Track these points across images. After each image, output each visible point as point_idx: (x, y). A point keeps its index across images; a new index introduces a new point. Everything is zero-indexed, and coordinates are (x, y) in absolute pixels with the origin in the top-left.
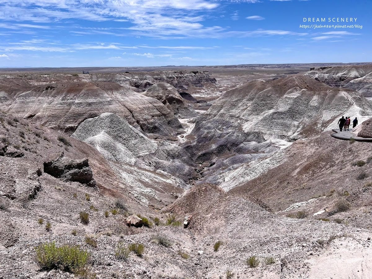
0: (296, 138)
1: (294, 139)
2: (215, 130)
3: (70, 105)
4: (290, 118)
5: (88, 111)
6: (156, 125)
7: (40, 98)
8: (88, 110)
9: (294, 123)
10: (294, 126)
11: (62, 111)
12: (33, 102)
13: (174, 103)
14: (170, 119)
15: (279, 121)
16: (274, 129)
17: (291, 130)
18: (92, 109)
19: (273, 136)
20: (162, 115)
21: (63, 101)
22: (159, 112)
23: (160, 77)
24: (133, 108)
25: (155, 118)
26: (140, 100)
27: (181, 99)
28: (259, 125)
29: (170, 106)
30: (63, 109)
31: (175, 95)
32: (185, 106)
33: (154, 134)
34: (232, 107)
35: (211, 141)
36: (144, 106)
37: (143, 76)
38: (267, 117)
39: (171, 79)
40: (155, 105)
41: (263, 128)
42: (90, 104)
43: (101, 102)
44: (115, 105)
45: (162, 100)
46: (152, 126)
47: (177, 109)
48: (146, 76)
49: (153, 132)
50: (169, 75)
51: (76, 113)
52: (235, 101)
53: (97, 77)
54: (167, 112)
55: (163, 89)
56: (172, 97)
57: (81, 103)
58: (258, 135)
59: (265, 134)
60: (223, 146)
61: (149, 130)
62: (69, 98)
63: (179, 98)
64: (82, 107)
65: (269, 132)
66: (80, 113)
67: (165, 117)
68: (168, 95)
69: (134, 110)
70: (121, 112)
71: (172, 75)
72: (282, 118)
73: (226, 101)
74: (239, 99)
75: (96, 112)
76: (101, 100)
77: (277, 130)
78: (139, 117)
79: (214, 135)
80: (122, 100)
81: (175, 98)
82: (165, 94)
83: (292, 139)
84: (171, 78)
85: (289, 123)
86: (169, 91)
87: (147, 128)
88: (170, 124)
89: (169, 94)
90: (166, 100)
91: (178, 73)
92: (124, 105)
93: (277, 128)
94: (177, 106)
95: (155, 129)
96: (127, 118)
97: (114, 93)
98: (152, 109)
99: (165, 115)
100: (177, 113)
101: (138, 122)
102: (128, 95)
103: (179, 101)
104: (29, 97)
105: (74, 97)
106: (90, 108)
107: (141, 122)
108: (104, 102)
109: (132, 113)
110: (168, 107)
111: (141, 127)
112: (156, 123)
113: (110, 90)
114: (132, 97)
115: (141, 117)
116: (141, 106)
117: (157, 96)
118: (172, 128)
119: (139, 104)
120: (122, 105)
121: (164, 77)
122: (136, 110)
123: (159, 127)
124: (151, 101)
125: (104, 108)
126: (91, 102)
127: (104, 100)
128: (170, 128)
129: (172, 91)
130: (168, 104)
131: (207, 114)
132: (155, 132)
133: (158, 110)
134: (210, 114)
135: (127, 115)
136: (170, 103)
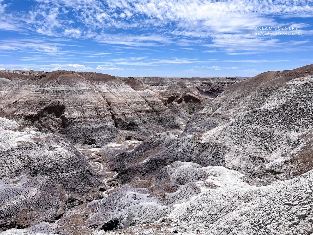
0: (277, 170)
1: (273, 171)
2: (168, 133)
3: (43, 92)
4: (281, 123)
5: (53, 99)
6: (135, 121)
7: (33, 86)
8: (53, 97)
9: (288, 135)
10: (288, 141)
11: (35, 98)
12: (26, 89)
13: (191, 102)
14: (162, 117)
15: (258, 127)
16: (245, 143)
17: (279, 150)
18: (58, 97)
19: (240, 156)
20: (152, 112)
21: (41, 89)
22: (151, 107)
23: (209, 82)
24: (112, 100)
25: (142, 113)
26: (132, 93)
27: (199, 98)
28: (226, 133)
29: (186, 104)
30: (37, 96)
31: (193, 94)
32: (202, 106)
33: (129, 132)
34: (231, 106)
35: (155, 150)
36: (135, 100)
37: (193, 81)
38: (240, 119)
40: (148, 99)
41: (229, 138)
42: (57, 92)
43: (70, 91)
44: (87, 95)
45: (179, 98)
46: (129, 122)
47: (193, 108)
49: (129, 130)
50: (220, 81)
51: (41, 100)
52: (236, 98)
54: (161, 109)
55: (182, 87)
56: (189, 96)
57: (49, 90)
58: (217, 150)
59: (230, 150)
60: (159, 160)
61: (124, 126)
62: (46, 85)
63: (197, 97)
64: (49, 94)
65: (236, 146)
66: (44, 100)
67: (157, 114)
68: (186, 94)
69: (114, 102)
70: (91, 103)
71: (223, 81)
72: (265, 122)
73: (226, 98)
74: (242, 95)
75: (60, 100)
76: (71, 88)
77: (250, 146)
78: (116, 111)
79: (162, 141)
80: (106, 91)
81: (192, 97)
82: (182, 92)
83: (268, 171)
84: (222, 83)
85: (277, 133)
86: (188, 89)
87: (122, 124)
88: (161, 122)
89: (187, 92)
90: (183, 98)
92: (105, 96)
93: (252, 140)
94: (194, 105)
95: (132, 126)
96: (97, 110)
97: (100, 84)
98: (143, 103)
99: (156, 112)
100: (191, 112)
101: (113, 116)
102: (119, 87)
103: (196, 100)
104: (25, 84)
105: (49, 84)
106: (56, 96)
107: (116, 117)
108: (74, 91)
109: (110, 106)
110: (183, 106)
111: (115, 122)
112: (137, 119)
113: (97, 80)
114: (122, 90)
115: (118, 111)
116: (129, 100)
117: (173, 94)
118: (163, 127)
119: (128, 97)
120: (103, 96)
121: (212, 82)
122: (115, 103)
123: (140, 124)
124: (144, 96)
125: (71, 97)
126: (59, 89)
127: (74, 88)
128: (160, 127)
129: (191, 89)
130: (184, 102)
131: (201, 114)
132: (132, 129)
133: (150, 105)
134: (204, 114)
135: (99, 107)
136: (186, 102)
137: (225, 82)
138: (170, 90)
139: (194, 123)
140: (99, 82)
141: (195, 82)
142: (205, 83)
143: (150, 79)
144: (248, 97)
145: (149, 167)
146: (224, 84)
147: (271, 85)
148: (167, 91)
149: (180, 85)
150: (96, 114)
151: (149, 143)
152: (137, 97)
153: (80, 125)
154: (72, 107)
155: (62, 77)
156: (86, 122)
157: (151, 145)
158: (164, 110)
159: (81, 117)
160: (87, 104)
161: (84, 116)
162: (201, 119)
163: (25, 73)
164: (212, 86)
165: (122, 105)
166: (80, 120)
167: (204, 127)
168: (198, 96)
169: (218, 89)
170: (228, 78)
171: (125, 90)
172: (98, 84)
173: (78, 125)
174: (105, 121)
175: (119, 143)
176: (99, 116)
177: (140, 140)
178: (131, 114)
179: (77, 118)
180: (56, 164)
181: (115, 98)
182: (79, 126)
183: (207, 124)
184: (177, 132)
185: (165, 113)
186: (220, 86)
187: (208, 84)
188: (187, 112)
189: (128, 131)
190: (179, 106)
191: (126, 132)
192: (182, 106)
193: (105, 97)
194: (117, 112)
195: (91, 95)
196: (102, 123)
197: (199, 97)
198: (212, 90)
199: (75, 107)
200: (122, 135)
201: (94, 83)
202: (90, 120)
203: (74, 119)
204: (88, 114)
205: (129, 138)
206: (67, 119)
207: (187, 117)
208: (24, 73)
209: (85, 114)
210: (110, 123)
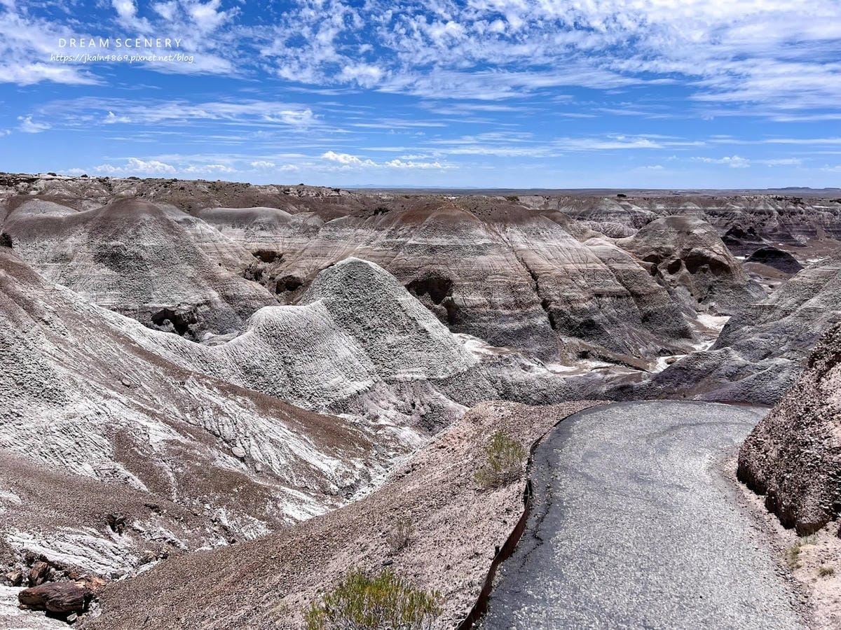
2: (727, 352)
3: (398, 247)
5: (426, 265)
6: (595, 318)
7: (359, 231)
8: (426, 261)
11: (381, 259)
12: (345, 238)
13: (704, 271)
14: (650, 308)
18: (435, 261)
20: (627, 296)
21: (390, 240)
22: (624, 285)
23: (725, 210)
24: (542, 269)
25: (604, 299)
26: (577, 250)
27: (726, 263)
29: (691, 277)
30: (384, 257)
31: (711, 250)
32: (735, 283)
33: (582, 341)
35: (700, 384)
36: (583, 267)
39: (763, 216)
40: (617, 266)
42: (432, 250)
43: (459, 248)
44: (491, 257)
45: (671, 259)
46: (581, 320)
47: (710, 288)
48: (686, 206)
49: (580, 336)
50: (757, 206)
51: (400, 266)
53: (559, 204)
54: (648, 290)
55: (679, 233)
56: (700, 255)
57: (416, 245)
61: (571, 327)
62: (401, 233)
63: (721, 258)
64: (415, 253)
66: (407, 266)
67: (637, 301)
68: (690, 249)
69: (544, 273)
70: (502, 275)
71: (765, 206)
73: (835, 272)
75: (441, 268)
76: (460, 242)
78: (551, 293)
79: (716, 367)
80: (524, 246)
81: (709, 258)
82: (681, 246)
84: (761, 213)
86: (696, 237)
87: (566, 323)
88: (648, 320)
89: (694, 245)
90: (683, 261)
91: (787, 201)
92: (522, 259)
94: (711, 279)
95: (588, 328)
96: (514, 290)
97: (508, 229)
98: (604, 275)
99: (637, 296)
100: (705, 298)
101: (545, 304)
102: (546, 236)
103: (719, 267)
104: (342, 227)
105: (409, 231)
106: (431, 257)
107: (553, 306)
108: (467, 247)
109: (536, 280)
110: (683, 280)
111: (551, 318)
112: (596, 313)
113: (501, 221)
114: (555, 243)
115: (556, 292)
116: (572, 267)
117: (657, 250)
118: (652, 333)
119: (569, 259)
120: (518, 259)
121: (736, 210)
122: (549, 275)
123: (605, 324)
124: (605, 257)
125: (462, 261)
126: (437, 244)
127: (467, 242)
128: (647, 332)
129: (705, 238)
130: (685, 271)
131: (764, 307)
132: (588, 335)
133: (620, 281)
134: (771, 308)
135: (517, 283)
136: (692, 271)
137: (772, 209)
138: (646, 238)
139: (744, 329)
140: (505, 226)
142: (713, 214)
143: (562, 201)
146: (768, 216)
148: (638, 240)
149: (674, 227)
150: (512, 299)
151: (684, 368)
152: (590, 260)
153: (485, 321)
154: (466, 283)
155: (438, 217)
156: (497, 316)
157: (688, 373)
158: (656, 292)
159: (484, 305)
160: (493, 277)
161: (490, 302)
162: (762, 320)
163: (289, 191)
164: (735, 222)
165: (564, 280)
166: (483, 310)
167: (777, 340)
168: (725, 256)
169: (751, 230)
170: (780, 199)
171: (561, 245)
172: (504, 230)
173: (480, 322)
174: (532, 315)
175: (564, 363)
176: (519, 304)
177: (609, 362)
178: (584, 301)
179: (476, 306)
181: (547, 265)
182: (483, 325)
183: (785, 332)
185: (657, 299)
186: (757, 219)
187: (723, 215)
188: (692, 295)
189: (579, 340)
190: (672, 281)
191: (576, 341)
192: (680, 280)
193: (523, 261)
194: (554, 294)
195: (499, 257)
196: (526, 319)
197: (728, 259)
198: (733, 233)
199: (472, 283)
200: (569, 347)
201: (497, 229)
202: (505, 311)
203: (472, 307)
204: (499, 299)
205: (584, 355)
206: (457, 308)
207: (694, 308)
208: (286, 191)
209: (493, 298)
210: (541, 321)
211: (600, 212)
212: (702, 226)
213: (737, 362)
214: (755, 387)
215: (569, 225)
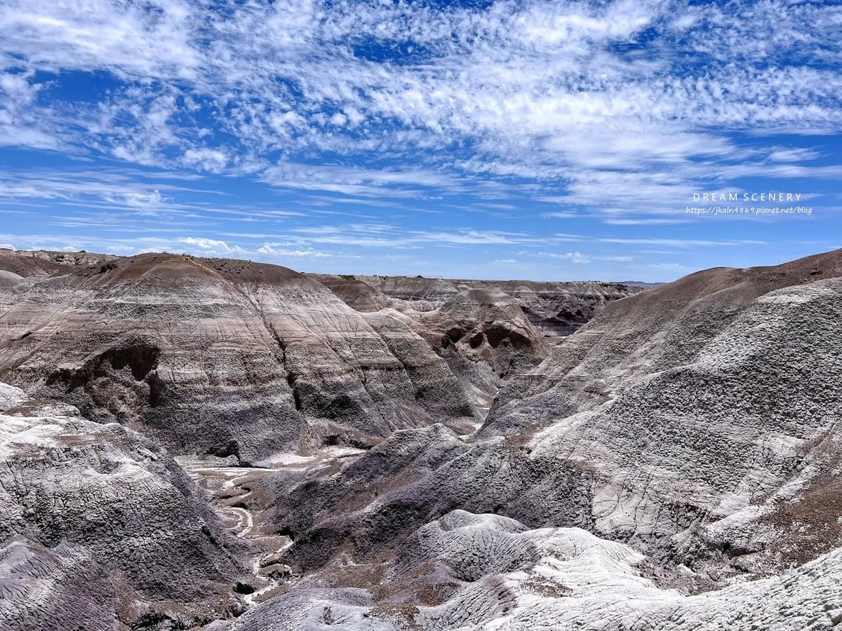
0: (739, 543)
1: (726, 547)
2: (436, 429)
3: (103, 309)
4: (747, 410)
5: (130, 329)
6: (351, 394)
8: (130, 325)
9: (767, 444)
10: (768, 462)
11: (82, 324)
13: (506, 344)
14: (425, 383)
15: (685, 420)
16: (649, 462)
17: (744, 484)
18: (142, 325)
19: (635, 499)
20: (400, 368)
21: (99, 300)
22: (397, 356)
23: (555, 293)
25: (370, 372)
26: (347, 317)
27: (527, 336)
28: (597, 432)
29: (492, 351)
30: (87, 321)
31: (512, 323)
32: (536, 357)
33: (334, 423)
34: (613, 358)
35: (400, 475)
36: (352, 335)
37: (513, 290)
38: (635, 395)
39: (591, 300)
40: (390, 335)
41: (604, 449)
42: (141, 310)
43: (177, 308)
44: (222, 320)
45: (473, 332)
46: (333, 397)
47: (512, 362)
49: (332, 417)
50: (586, 291)
51: (97, 331)
52: (626, 338)
54: (424, 362)
55: (482, 306)
56: (500, 328)
57: (122, 305)
58: (570, 481)
59: (606, 482)
60: (408, 507)
61: (320, 406)
62: (113, 291)
63: (521, 332)
64: (119, 315)
65: (624, 472)
66: (106, 331)
67: (411, 375)
68: (492, 322)
69: (294, 341)
70: (234, 342)
71: (593, 291)
72: (704, 405)
73: (599, 337)
74: (642, 330)
75: (148, 333)
76: (179, 301)
77: (661, 472)
78: (300, 365)
79: (420, 451)
80: (275, 310)
81: (509, 331)
82: (483, 319)
83: (712, 546)
84: (590, 298)
85: (737, 436)
86: (497, 310)
87: (315, 401)
88: (422, 396)
89: (495, 318)
90: (484, 335)
91: (612, 288)
92: (271, 325)
93: (666, 455)
94: (513, 353)
95: (341, 407)
96: (247, 360)
97: (260, 290)
98: (374, 345)
99: (411, 368)
100: (507, 373)
101: (291, 379)
102: (311, 300)
103: (519, 341)
104: (59, 287)
105: (123, 288)
106: (138, 320)
107: (299, 381)
108: (188, 307)
109: (284, 350)
110: (485, 354)
111: (296, 395)
112: (355, 387)
113: (253, 281)
114: (320, 308)
115: (306, 364)
116: (336, 335)
117: (459, 323)
118: (426, 411)
119: (335, 327)
120: (265, 324)
121: (565, 293)
122: (298, 343)
123: (363, 401)
124: (377, 324)
125: (179, 324)
126: (148, 303)
127: (190, 301)
128: (421, 410)
129: (506, 310)
130: (487, 344)
131: (532, 378)
132: (341, 415)
133: (393, 351)
134: (540, 378)
135: (253, 352)
136: (494, 345)
137: (599, 294)
138: (450, 311)
139: (511, 403)
140: (257, 287)
141: (518, 293)
142: (545, 297)
143: (399, 282)
144: (657, 335)
145: (380, 525)
146: (596, 301)
147: (718, 305)
148: (443, 313)
149: (477, 299)
150: (243, 372)
151: (383, 455)
152: (360, 327)
153: (198, 401)
154: (179, 352)
155: (158, 271)
156: (217, 393)
157: (388, 461)
158: (432, 364)
159: (201, 380)
160: (220, 344)
161: (210, 376)
162: (531, 392)
163: (63, 257)
164: (564, 304)
165: (318, 349)
166: (199, 387)
167: (538, 415)
168: (525, 329)
169: (579, 313)
170: (606, 285)
171: (328, 310)
172: (255, 291)
173: (192, 402)
174: (267, 392)
175: (302, 453)
176: (252, 379)
177: (361, 448)
178: (340, 374)
179: (190, 382)
180: (116, 511)
181: (299, 330)
182: (196, 405)
183: (547, 405)
184: (467, 426)
185: (433, 372)
186: (586, 304)
187: (554, 299)
188: (494, 370)
189: (330, 422)
190: (474, 355)
191: (325, 423)
192: (482, 354)
193: (271, 327)
194: (303, 366)
195: (234, 320)
196: (260, 397)
197: (528, 332)
198: (564, 316)
199: (188, 352)
200: (313, 432)
201: (245, 290)
202: (228, 387)
203: (183, 383)
204: (222, 372)
205: (332, 441)
206: (162, 384)
207: (495, 384)
208: (60, 257)
209: (215, 371)
210: (282, 399)
211: (433, 292)
212: (503, 298)
213: (445, 443)
214: (449, 478)
215: (374, 297)
